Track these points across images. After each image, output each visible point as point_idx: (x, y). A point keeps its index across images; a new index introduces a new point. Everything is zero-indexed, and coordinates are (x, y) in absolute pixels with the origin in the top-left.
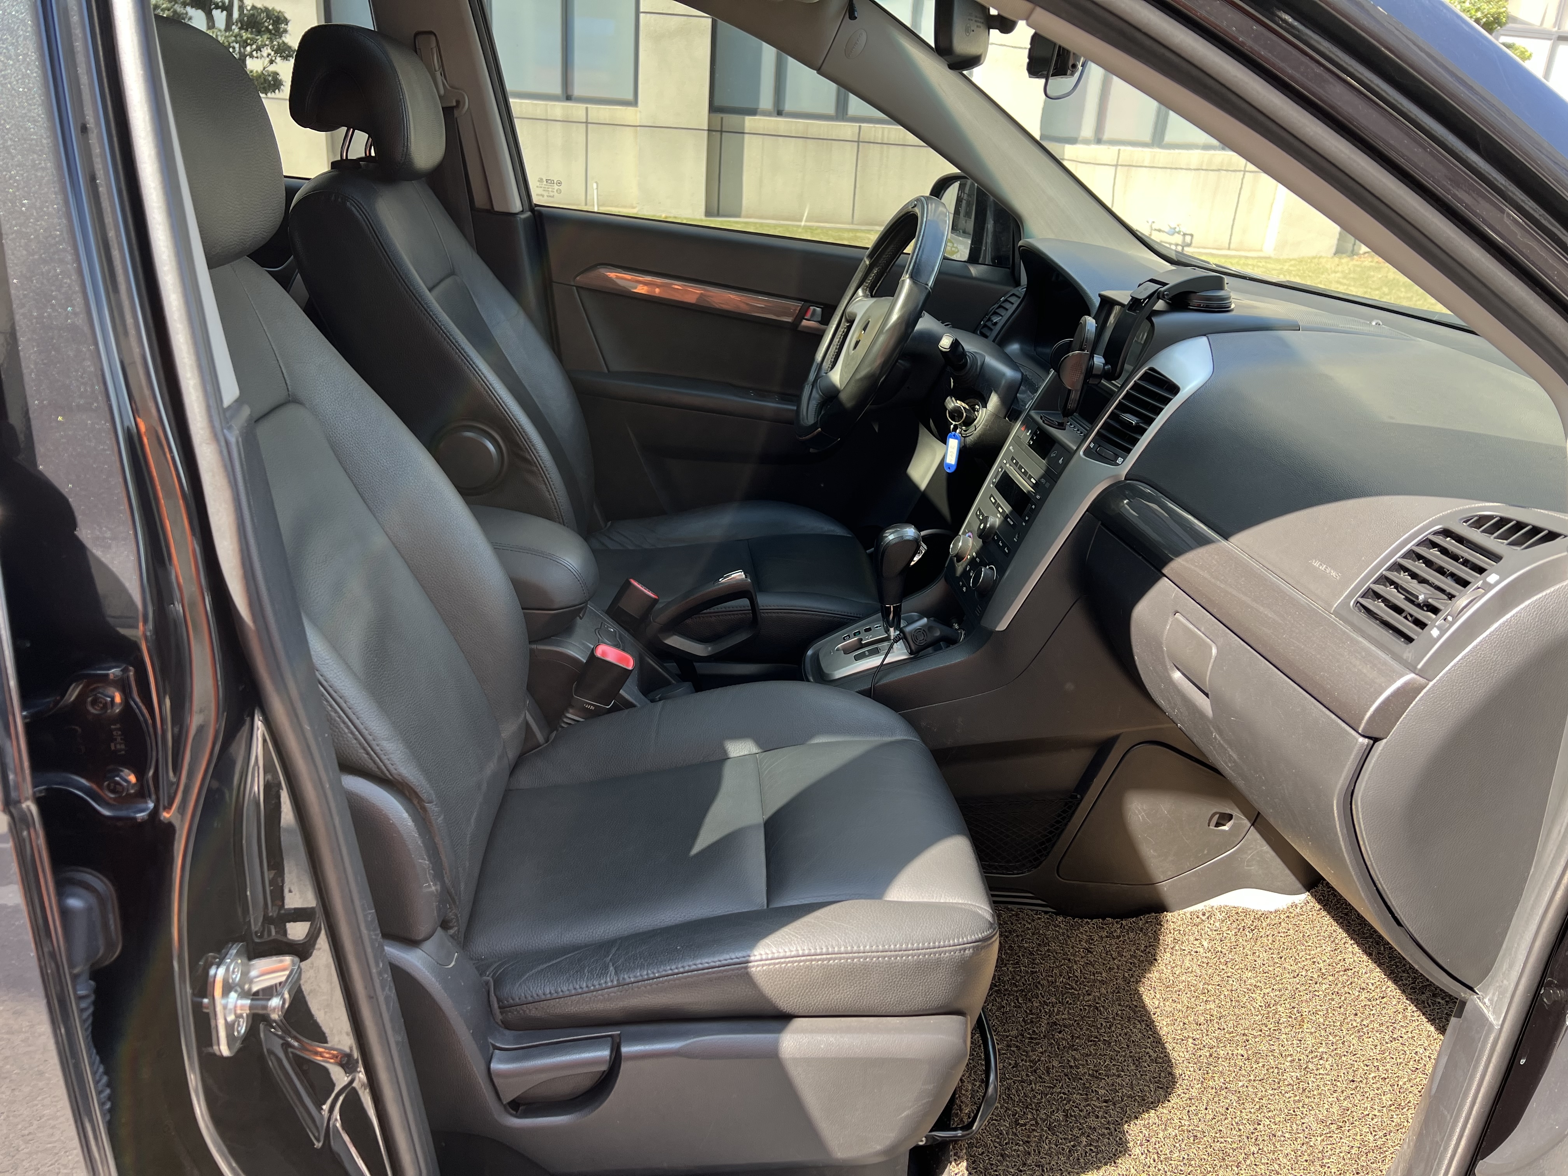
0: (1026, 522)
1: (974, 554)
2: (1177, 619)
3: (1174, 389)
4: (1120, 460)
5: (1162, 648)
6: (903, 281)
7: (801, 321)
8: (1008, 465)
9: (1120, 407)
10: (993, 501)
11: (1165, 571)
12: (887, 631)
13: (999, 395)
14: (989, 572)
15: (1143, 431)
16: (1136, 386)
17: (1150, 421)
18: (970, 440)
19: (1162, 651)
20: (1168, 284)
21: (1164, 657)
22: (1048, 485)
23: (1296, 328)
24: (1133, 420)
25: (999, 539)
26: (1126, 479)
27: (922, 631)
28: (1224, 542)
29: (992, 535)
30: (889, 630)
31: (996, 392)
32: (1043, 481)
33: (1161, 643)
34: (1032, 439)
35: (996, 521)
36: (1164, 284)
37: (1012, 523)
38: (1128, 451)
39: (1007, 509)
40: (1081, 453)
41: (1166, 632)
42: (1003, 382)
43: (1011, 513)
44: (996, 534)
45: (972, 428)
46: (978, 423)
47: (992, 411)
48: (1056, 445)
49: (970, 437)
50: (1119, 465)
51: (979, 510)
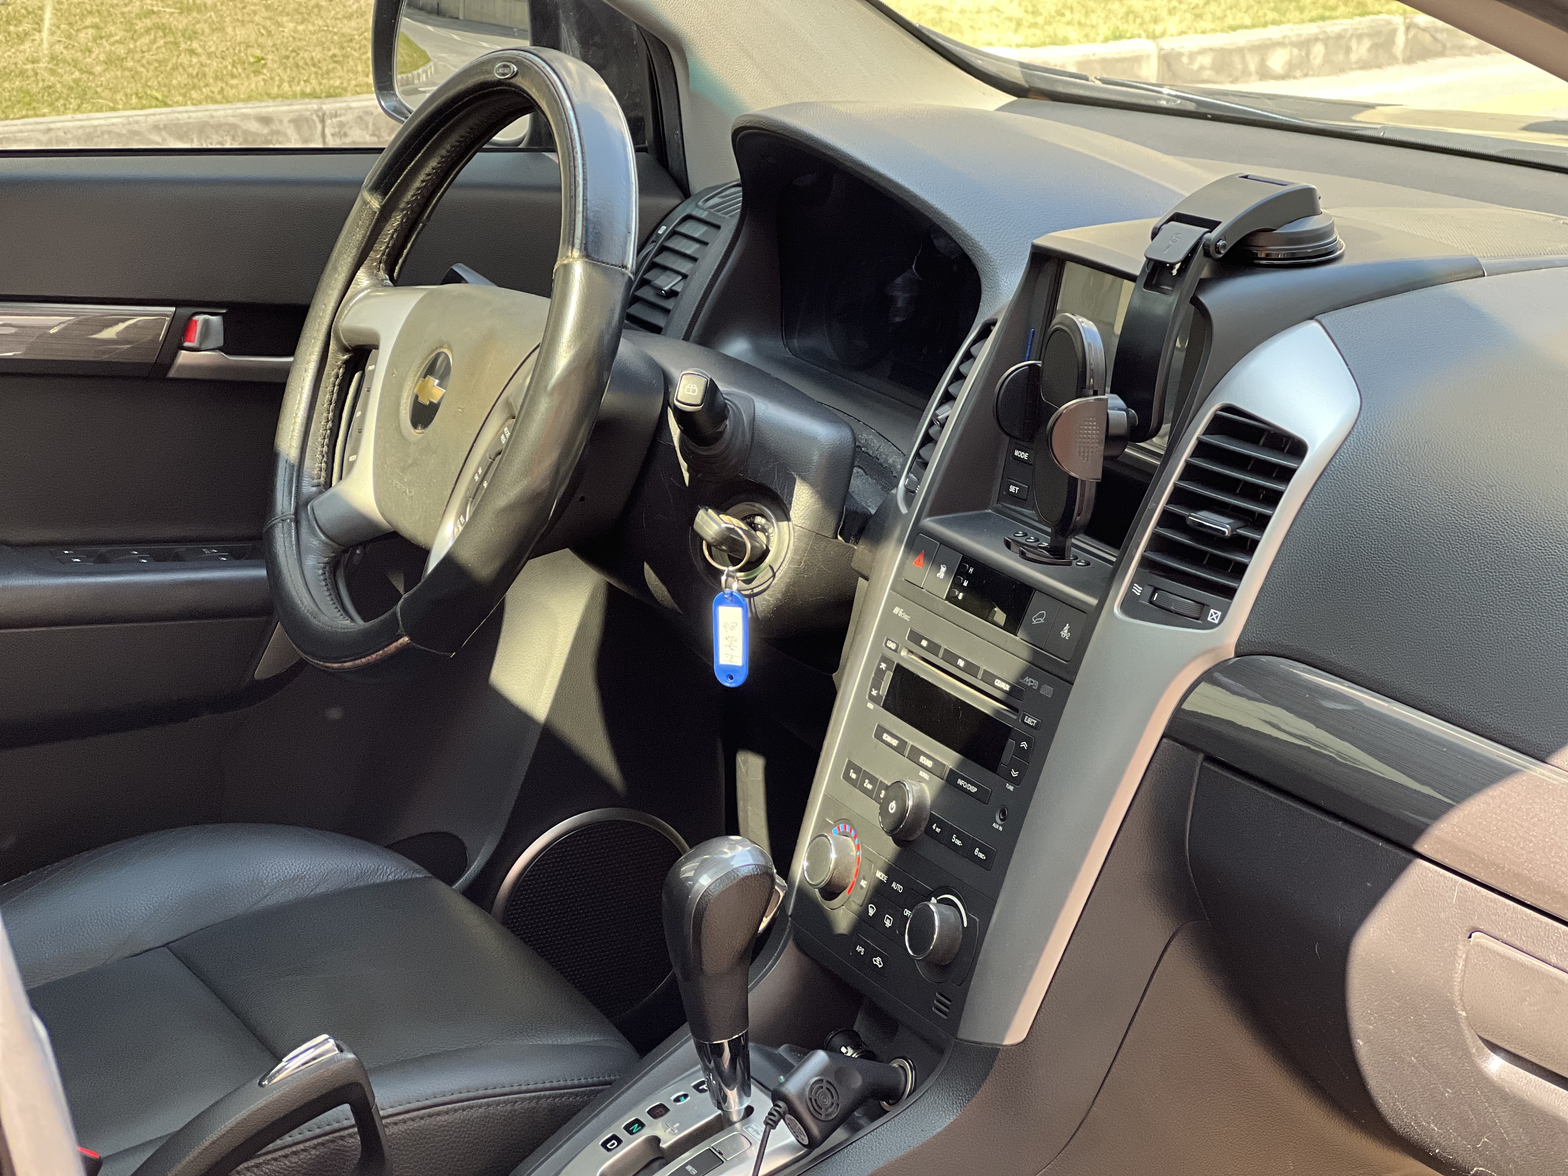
0: (1013, 781)
1: (880, 875)
2: (1478, 945)
3: (1297, 449)
4: (1213, 615)
5: (1455, 1012)
6: (567, 268)
7: (175, 355)
8: (904, 653)
9: (1178, 495)
10: (895, 743)
11: (1422, 847)
12: (721, 1101)
13: (812, 485)
14: (947, 910)
15: (1250, 547)
16: (1202, 449)
17: (1262, 523)
18: (764, 602)
19: (1455, 1019)
20: (1218, 223)
21: (1460, 1031)
22: (1047, 691)
23: (1475, 271)
24: (1224, 525)
25: (948, 831)
26: (1237, 656)
27: (825, 1084)
28: (1539, 770)
29: (924, 824)
30: (725, 1098)
31: (804, 479)
32: (1028, 681)
33: (1452, 1003)
34: (956, 584)
35: (922, 791)
36: (1211, 225)
37: (974, 789)
38: (1230, 593)
39: (949, 758)
40: (1117, 610)
41: (1458, 977)
42: (816, 458)
43: (960, 765)
44: (933, 819)
45: (763, 574)
46: (775, 559)
47: (807, 524)
48: (1036, 598)
49: (765, 595)
50: (1212, 626)
51: (851, 765)
